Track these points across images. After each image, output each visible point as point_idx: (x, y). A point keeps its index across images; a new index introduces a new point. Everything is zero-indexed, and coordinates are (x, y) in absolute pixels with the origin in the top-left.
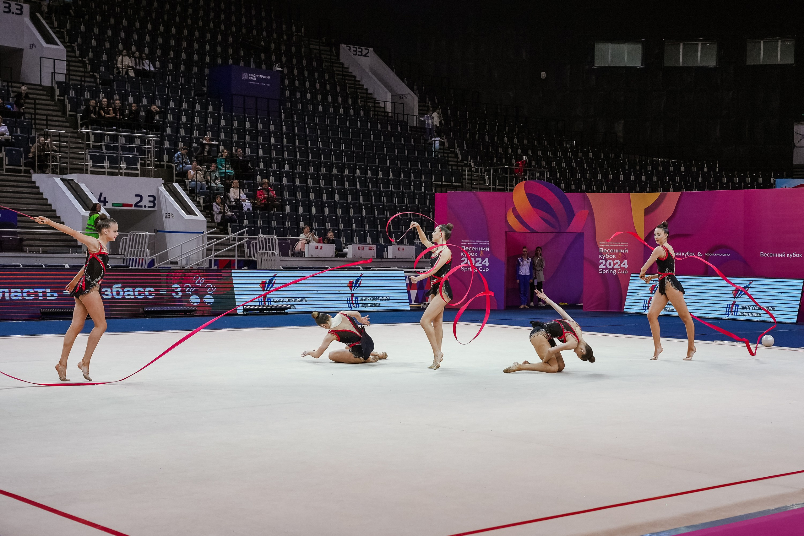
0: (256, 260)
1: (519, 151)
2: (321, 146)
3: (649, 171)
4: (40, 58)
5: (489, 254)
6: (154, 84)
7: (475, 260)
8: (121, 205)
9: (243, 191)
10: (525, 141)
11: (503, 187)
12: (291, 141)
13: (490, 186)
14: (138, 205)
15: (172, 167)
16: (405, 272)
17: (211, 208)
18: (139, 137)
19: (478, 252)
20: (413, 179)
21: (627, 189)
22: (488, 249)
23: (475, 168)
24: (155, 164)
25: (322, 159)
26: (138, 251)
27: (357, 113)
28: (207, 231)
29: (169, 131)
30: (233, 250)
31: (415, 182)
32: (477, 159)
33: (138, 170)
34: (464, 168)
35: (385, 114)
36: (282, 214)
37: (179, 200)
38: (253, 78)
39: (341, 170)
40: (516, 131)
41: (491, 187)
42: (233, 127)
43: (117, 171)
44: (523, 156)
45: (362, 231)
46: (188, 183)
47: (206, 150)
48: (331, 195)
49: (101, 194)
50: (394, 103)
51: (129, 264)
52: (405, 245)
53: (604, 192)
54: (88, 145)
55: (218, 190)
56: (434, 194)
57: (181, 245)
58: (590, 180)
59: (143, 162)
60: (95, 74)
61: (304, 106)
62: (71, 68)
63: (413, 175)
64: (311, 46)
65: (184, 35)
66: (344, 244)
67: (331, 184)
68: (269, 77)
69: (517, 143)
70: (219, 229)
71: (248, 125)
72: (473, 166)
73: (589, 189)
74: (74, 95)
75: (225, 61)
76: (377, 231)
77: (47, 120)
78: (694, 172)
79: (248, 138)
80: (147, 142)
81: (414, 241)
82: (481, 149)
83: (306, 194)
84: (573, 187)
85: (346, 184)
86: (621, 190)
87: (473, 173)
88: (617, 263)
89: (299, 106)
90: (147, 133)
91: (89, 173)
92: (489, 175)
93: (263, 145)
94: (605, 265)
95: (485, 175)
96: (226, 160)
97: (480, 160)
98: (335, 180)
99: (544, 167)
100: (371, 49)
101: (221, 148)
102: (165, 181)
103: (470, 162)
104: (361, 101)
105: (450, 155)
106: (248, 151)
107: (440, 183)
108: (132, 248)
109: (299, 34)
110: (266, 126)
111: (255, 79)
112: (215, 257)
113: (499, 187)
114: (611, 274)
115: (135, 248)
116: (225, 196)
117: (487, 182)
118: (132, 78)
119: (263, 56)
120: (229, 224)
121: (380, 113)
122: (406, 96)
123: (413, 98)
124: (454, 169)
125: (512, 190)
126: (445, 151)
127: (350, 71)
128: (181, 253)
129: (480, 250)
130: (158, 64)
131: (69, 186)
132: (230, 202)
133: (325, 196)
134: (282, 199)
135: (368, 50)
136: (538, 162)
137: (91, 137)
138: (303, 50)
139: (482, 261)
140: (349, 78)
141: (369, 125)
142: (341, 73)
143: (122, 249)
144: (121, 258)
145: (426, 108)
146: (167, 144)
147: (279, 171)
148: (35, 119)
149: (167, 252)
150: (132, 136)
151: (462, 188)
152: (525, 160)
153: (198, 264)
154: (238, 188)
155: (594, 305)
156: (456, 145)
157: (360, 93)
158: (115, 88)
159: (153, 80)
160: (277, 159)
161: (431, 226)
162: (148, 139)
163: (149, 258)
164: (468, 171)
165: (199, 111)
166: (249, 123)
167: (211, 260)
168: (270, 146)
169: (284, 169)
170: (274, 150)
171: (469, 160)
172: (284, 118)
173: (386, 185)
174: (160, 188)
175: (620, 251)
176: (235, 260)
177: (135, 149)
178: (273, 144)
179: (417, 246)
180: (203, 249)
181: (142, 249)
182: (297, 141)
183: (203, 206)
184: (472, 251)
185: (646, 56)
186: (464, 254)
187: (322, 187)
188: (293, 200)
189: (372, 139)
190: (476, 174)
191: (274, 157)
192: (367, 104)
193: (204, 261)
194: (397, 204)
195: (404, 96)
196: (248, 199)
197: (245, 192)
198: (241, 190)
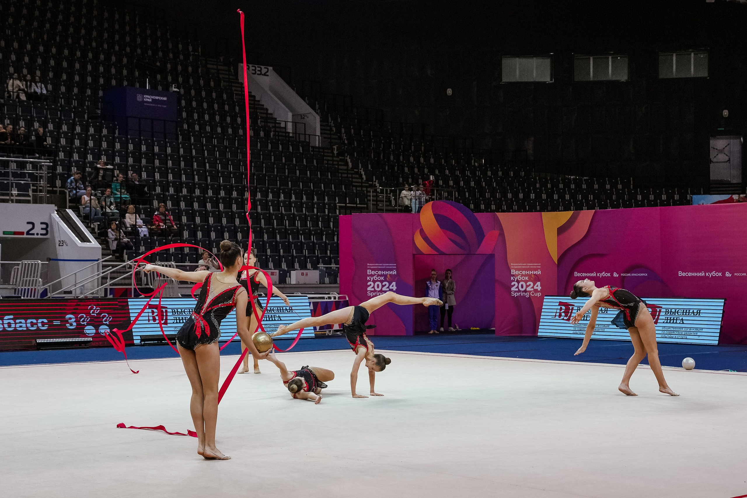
0: (153, 288)
1: (426, 171)
2: (220, 169)
3: (561, 189)
5: (397, 278)
6: (46, 107)
7: (382, 284)
8: (12, 233)
9: (140, 217)
10: (432, 161)
12: (189, 164)
13: (396, 208)
14: (30, 232)
15: (65, 193)
16: (309, 298)
17: (106, 234)
18: (31, 162)
19: (385, 276)
20: (316, 200)
21: (538, 208)
22: (395, 272)
23: (381, 189)
24: (48, 190)
25: (221, 182)
26: (30, 280)
28: (102, 259)
29: (61, 155)
30: (129, 278)
31: (318, 204)
32: (382, 179)
33: (30, 196)
34: (369, 189)
35: (286, 134)
36: (180, 240)
37: (73, 227)
38: (148, 100)
39: (241, 193)
40: (423, 150)
42: (129, 151)
43: (8, 198)
44: (430, 175)
45: (263, 255)
46: (82, 209)
47: (100, 174)
48: (231, 219)
50: (295, 124)
51: (21, 294)
52: (309, 270)
53: (515, 212)
55: (113, 215)
56: (338, 216)
57: (75, 274)
58: (500, 199)
59: (35, 188)
61: (202, 127)
63: (315, 197)
64: (209, 66)
65: (77, 57)
67: (231, 208)
68: (165, 99)
69: (424, 162)
70: (114, 257)
71: (144, 148)
72: (378, 187)
73: (499, 209)
75: (120, 82)
76: (279, 256)
78: (608, 190)
79: (144, 161)
80: (39, 168)
81: (318, 266)
82: (387, 169)
83: (205, 219)
84: (483, 207)
86: (532, 209)
87: (378, 194)
88: (530, 285)
89: (197, 127)
90: (39, 158)
92: (395, 196)
93: (159, 168)
94: (518, 287)
95: (391, 195)
96: (121, 184)
97: (385, 181)
98: (234, 204)
99: (453, 187)
100: (271, 68)
101: (116, 172)
102: (58, 207)
103: (374, 183)
104: (261, 122)
105: (354, 176)
106: (144, 175)
107: (344, 205)
108: (24, 277)
109: (196, 53)
110: (163, 148)
111: (151, 100)
112: (110, 285)
114: (524, 296)
115: (27, 277)
116: (120, 222)
117: (393, 202)
118: (24, 101)
119: (159, 77)
120: (125, 251)
121: (280, 134)
122: (308, 115)
123: (315, 118)
124: (359, 190)
126: (349, 172)
128: (75, 282)
129: (387, 273)
130: (50, 87)
132: (126, 227)
133: (224, 221)
135: (268, 69)
136: (446, 182)
138: (200, 70)
139: (389, 285)
141: (270, 145)
142: (240, 93)
143: (14, 278)
144: (12, 288)
145: (328, 128)
146: (59, 169)
147: (177, 195)
149: (61, 280)
150: (23, 161)
151: (367, 209)
152: (432, 179)
153: (92, 293)
154: (134, 213)
155: (505, 330)
156: (360, 165)
157: (260, 113)
158: (6, 112)
159: (45, 103)
160: (174, 183)
161: (336, 250)
162: (41, 164)
163: (42, 287)
164: (373, 192)
165: (93, 134)
166: (145, 146)
167: (107, 289)
168: (167, 169)
169: (182, 193)
170: (171, 173)
171: (374, 180)
172: (181, 140)
173: (288, 208)
174: (52, 214)
175: (532, 272)
176: (131, 288)
177: (27, 175)
178: (170, 168)
179: (321, 270)
180: (99, 278)
181: (35, 279)
182: (195, 164)
183: (98, 233)
184: (378, 275)
185: (555, 71)
186: (370, 278)
187: (221, 211)
188: (191, 225)
189: (273, 161)
190: (381, 195)
191: (171, 181)
192: (267, 125)
193: (99, 290)
194: (299, 228)
195: (306, 116)
196: (144, 224)
197: (141, 217)
198: (137, 215)
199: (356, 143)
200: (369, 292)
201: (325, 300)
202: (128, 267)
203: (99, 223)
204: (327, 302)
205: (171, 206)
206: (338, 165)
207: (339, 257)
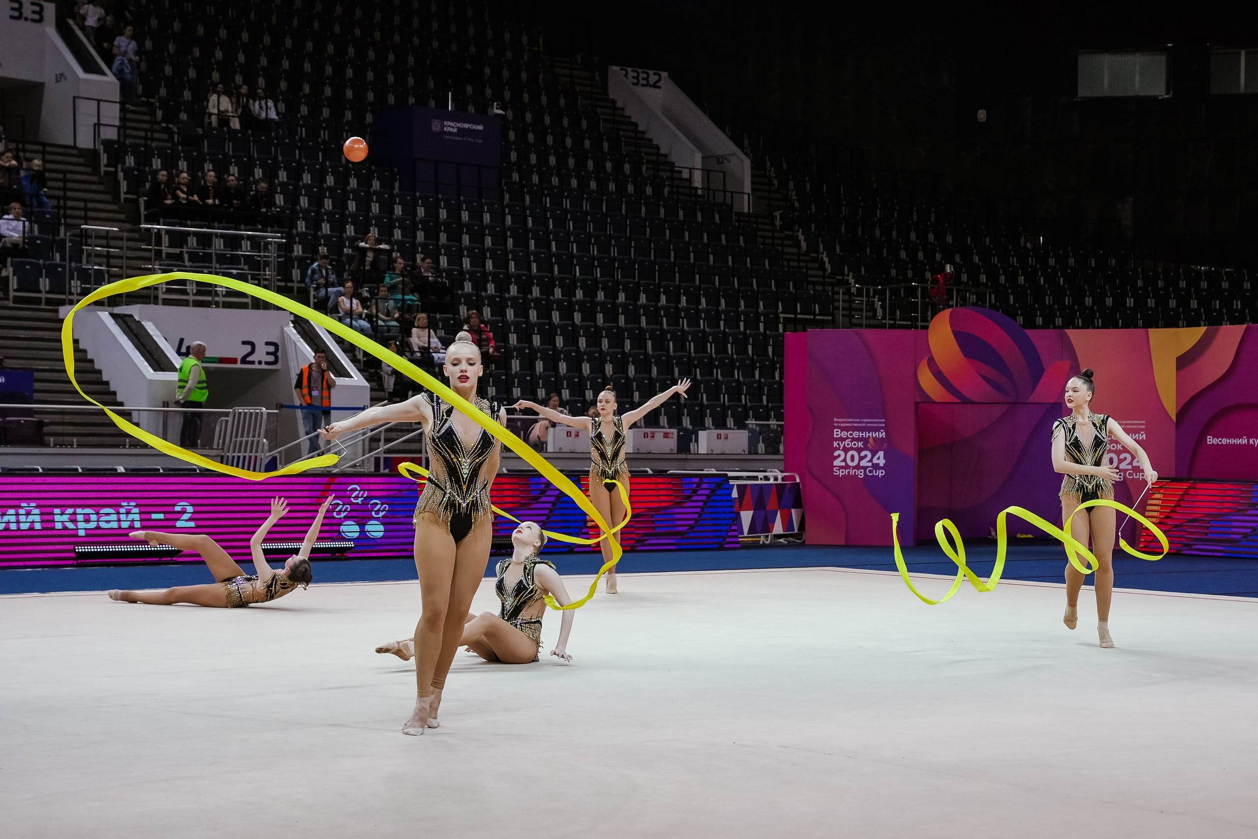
1: (938, 257)
2: (575, 251)
3: (1183, 289)
4: (75, 98)
5: (886, 445)
6: (275, 141)
7: (859, 454)
8: (217, 360)
9: (436, 334)
10: (949, 239)
11: (909, 323)
12: (521, 242)
13: (884, 321)
14: (248, 359)
16: (731, 478)
17: (377, 364)
18: (249, 237)
19: (865, 441)
20: (743, 308)
21: (1141, 321)
22: (883, 434)
23: (857, 288)
24: (278, 287)
25: (578, 274)
26: (247, 442)
27: (639, 189)
29: (301, 226)
31: (746, 314)
32: (860, 271)
33: (246, 297)
34: (836, 289)
35: (690, 191)
36: (506, 375)
38: (451, 130)
39: (612, 294)
40: (933, 219)
41: (888, 322)
42: (418, 219)
43: (209, 298)
44: (946, 263)
47: (368, 260)
48: (594, 340)
49: (182, 341)
50: (707, 172)
52: (730, 429)
53: (1098, 328)
54: (159, 253)
55: (389, 331)
56: (782, 335)
58: (1071, 308)
60: (171, 126)
61: (545, 178)
62: (129, 116)
63: (742, 302)
64: (557, 71)
65: (328, 54)
67: (594, 320)
68: (480, 128)
69: (935, 240)
71: (443, 214)
72: (853, 284)
73: (1070, 323)
74: (133, 164)
75: (402, 98)
77: (86, 209)
79: (443, 237)
80: (262, 247)
81: (747, 422)
82: (868, 253)
83: (548, 338)
84: (1039, 321)
85: (622, 318)
86: (1130, 323)
87: (852, 297)
88: (1126, 459)
89: (535, 179)
90: (263, 231)
91: (160, 302)
92: (882, 300)
93: (470, 250)
95: (876, 300)
97: (865, 273)
98: (600, 312)
99: (985, 286)
100: (664, 74)
102: (295, 317)
103: (846, 278)
104: (647, 169)
105: (810, 265)
106: (444, 261)
107: (793, 316)
108: (236, 437)
109: (534, 48)
110: (477, 215)
111: (455, 130)
112: (385, 452)
113: (902, 323)
115: (242, 436)
116: (402, 342)
117: (879, 312)
118: (236, 131)
119: (469, 89)
120: (410, 393)
121: (681, 190)
122: (729, 157)
123: (743, 161)
124: (818, 291)
125: (926, 328)
127: (627, 113)
129: (869, 436)
130: (282, 107)
131: (125, 326)
132: (413, 352)
133: (582, 342)
134: (505, 347)
135: (660, 76)
136: (974, 276)
137: (163, 237)
138: (541, 77)
139: (873, 457)
140: (624, 127)
141: (662, 211)
142: (611, 118)
143: (219, 438)
144: (217, 456)
145: (766, 180)
146: (298, 250)
147: (500, 297)
148: (65, 208)
149: (299, 444)
150: (236, 235)
151: (833, 324)
152: (949, 271)
153: (354, 466)
154: (425, 328)
156: (821, 246)
157: (646, 154)
158: (206, 150)
160: (495, 276)
161: (778, 394)
162: (265, 240)
163: (267, 455)
164: (843, 294)
165: (356, 189)
166: (445, 210)
167: (380, 458)
168: (483, 251)
169: (509, 293)
170: (490, 258)
171: (846, 273)
172: (508, 201)
173: (694, 321)
174: (285, 329)
176: (421, 458)
177: (242, 259)
178: (488, 248)
179: (751, 430)
180: (365, 438)
181: (256, 439)
182: (532, 243)
183: (364, 361)
184: (853, 439)
185: (1174, 79)
186: (838, 444)
187: (577, 325)
188: (525, 348)
189: (667, 237)
190: (858, 298)
191: (490, 272)
192: (658, 174)
193: (366, 461)
194: (714, 356)
195: (726, 159)
196: (444, 347)
197: (438, 335)
198: (431, 331)
199: (813, 207)
200: (836, 470)
201: (759, 482)
204: (762, 485)
205: (489, 316)
206: (783, 245)
207: (782, 407)
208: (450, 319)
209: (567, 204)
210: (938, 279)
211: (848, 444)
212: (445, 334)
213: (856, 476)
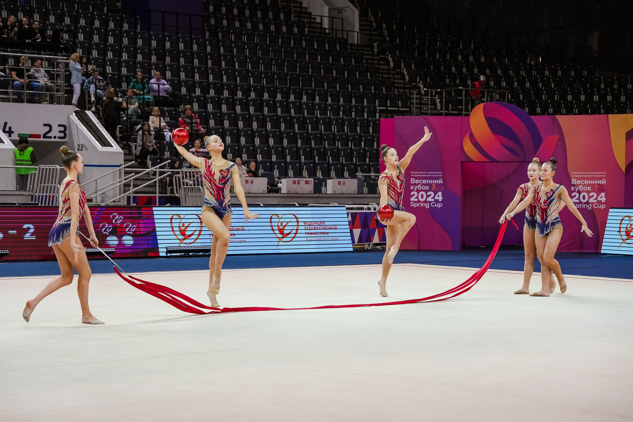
1: (476, 71)
2: (250, 68)
5: (443, 188)
7: (426, 194)
9: (164, 120)
10: (483, 59)
11: (457, 112)
12: (217, 62)
13: (442, 111)
14: (47, 135)
16: (347, 209)
19: (430, 185)
20: (354, 103)
22: (441, 182)
23: (425, 91)
25: (252, 82)
26: (48, 186)
27: (290, 30)
28: (124, 165)
30: (154, 185)
31: (356, 107)
32: (427, 80)
34: (412, 91)
35: (321, 30)
37: (92, 129)
39: (273, 95)
40: (472, 47)
41: (444, 111)
42: (152, 48)
44: (480, 75)
45: (297, 163)
48: (262, 123)
49: (6, 124)
50: (331, 18)
51: (39, 201)
52: (346, 178)
53: (576, 114)
56: (377, 120)
57: (96, 180)
58: (559, 102)
61: (231, 22)
63: (354, 100)
66: (277, 178)
67: (262, 111)
69: (473, 61)
71: (168, 45)
72: (422, 88)
73: (558, 111)
76: (314, 163)
79: (168, 59)
80: (55, 65)
81: (357, 174)
82: (432, 69)
84: (539, 110)
85: (279, 110)
86: (596, 111)
87: (422, 96)
88: (593, 196)
89: (225, 23)
90: (55, 55)
92: (441, 98)
93: (185, 67)
94: (579, 198)
95: (437, 98)
97: (430, 82)
98: (266, 106)
99: (505, 88)
103: (418, 84)
104: (294, 16)
105: (396, 76)
107: (385, 108)
108: (41, 183)
110: (189, 46)
112: (133, 193)
113: (452, 112)
114: (586, 209)
115: (45, 183)
117: (439, 106)
120: (149, 157)
121: (315, 30)
122: (345, 9)
123: (354, 12)
124: (400, 92)
125: (468, 115)
126: (390, 72)
128: (96, 189)
129: (433, 183)
133: (255, 125)
136: (498, 83)
139: (435, 195)
141: (304, 43)
144: (29, 195)
145: (368, 23)
147: (204, 97)
151: (410, 113)
152: (482, 79)
153: (114, 202)
154: (158, 116)
155: (565, 245)
156: (403, 64)
157: (294, 7)
160: (201, 83)
161: (376, 157)
162: (57, 61)
164: (416, 94)
165: (113, 29)
166: (169, 42)
167: (130, 196)
168: (193, 68)
169: (209, 94)
170: (197, 73)
171: (418, 81)
172: (208, 37)
173: (324, 111)
174: (71, 116)
175: (596, 182)
176: (156, 196)
178: (196, 66)
179: (359, 179)
180: (120, 184)
181: (53, 185)
182: (223, 63)
183: (120, 137)
184: (423, 185)
186: (413, 188)
187: (251, 114)
188: (219, 129)
189: (307, 59)
190: (426, 97)
191: (197, 81)
192: (301, 19)
193: (122, 198)
194: (336, 133)
195: (344, 10)
196: (169, 128)
197: (166, 120)
198: (162, 118)
199: (398, 40)
200: (412, 203)
201: (365, 211)
202: (152, 173)
203: (121, 126)
204: (366, 213)
205: (197, 109)
206: (379, 64)
207: (379, 165)
208: (173, 110)
209: (245, 38)
210: (475, 85)
211: (420, 188)
212: (170, 120)
213: (424, 207)
